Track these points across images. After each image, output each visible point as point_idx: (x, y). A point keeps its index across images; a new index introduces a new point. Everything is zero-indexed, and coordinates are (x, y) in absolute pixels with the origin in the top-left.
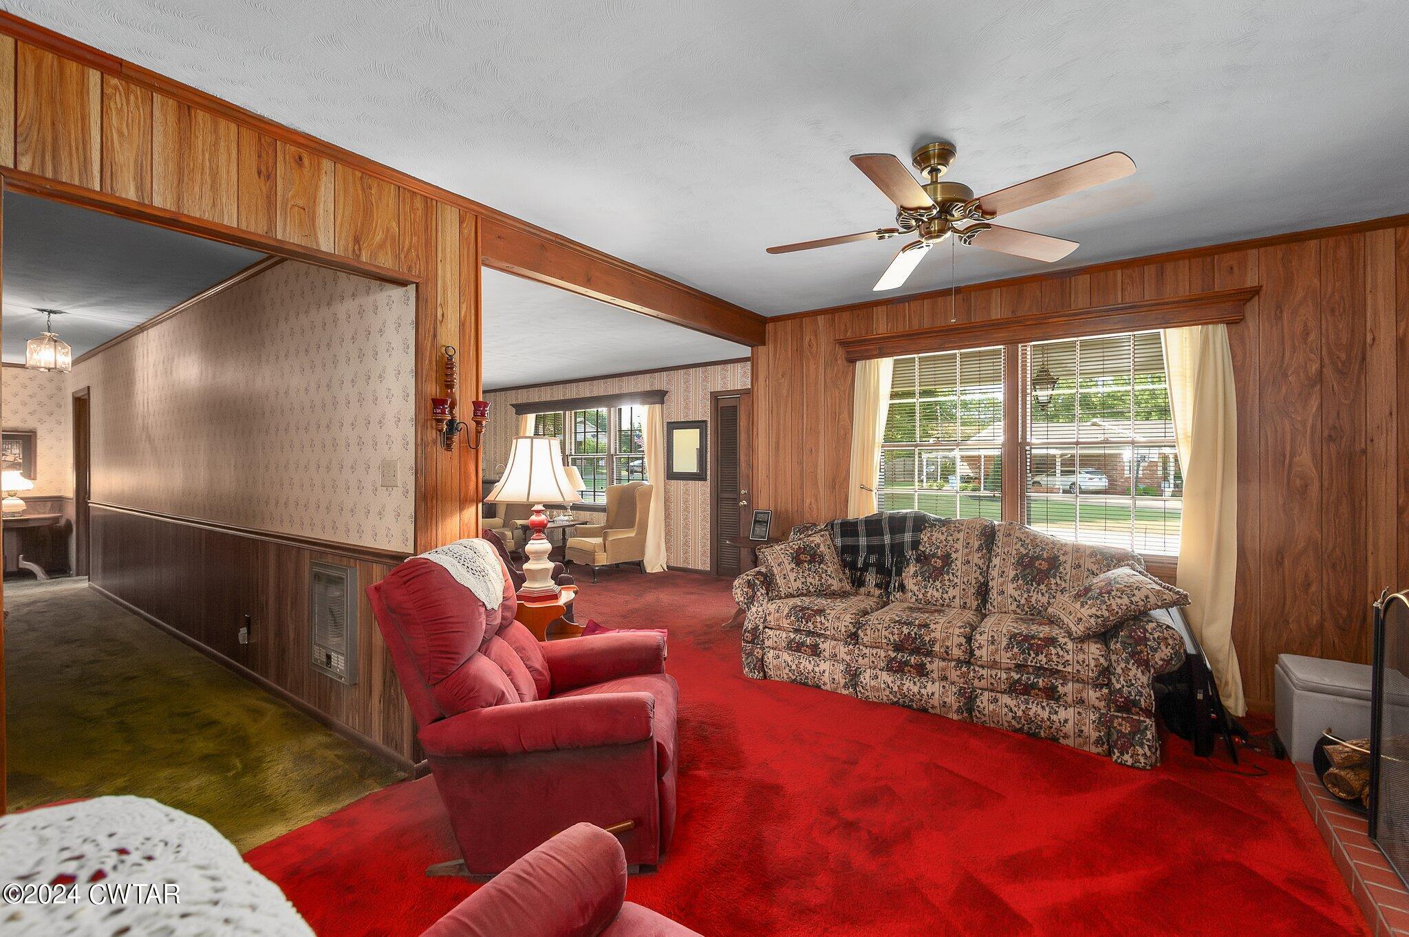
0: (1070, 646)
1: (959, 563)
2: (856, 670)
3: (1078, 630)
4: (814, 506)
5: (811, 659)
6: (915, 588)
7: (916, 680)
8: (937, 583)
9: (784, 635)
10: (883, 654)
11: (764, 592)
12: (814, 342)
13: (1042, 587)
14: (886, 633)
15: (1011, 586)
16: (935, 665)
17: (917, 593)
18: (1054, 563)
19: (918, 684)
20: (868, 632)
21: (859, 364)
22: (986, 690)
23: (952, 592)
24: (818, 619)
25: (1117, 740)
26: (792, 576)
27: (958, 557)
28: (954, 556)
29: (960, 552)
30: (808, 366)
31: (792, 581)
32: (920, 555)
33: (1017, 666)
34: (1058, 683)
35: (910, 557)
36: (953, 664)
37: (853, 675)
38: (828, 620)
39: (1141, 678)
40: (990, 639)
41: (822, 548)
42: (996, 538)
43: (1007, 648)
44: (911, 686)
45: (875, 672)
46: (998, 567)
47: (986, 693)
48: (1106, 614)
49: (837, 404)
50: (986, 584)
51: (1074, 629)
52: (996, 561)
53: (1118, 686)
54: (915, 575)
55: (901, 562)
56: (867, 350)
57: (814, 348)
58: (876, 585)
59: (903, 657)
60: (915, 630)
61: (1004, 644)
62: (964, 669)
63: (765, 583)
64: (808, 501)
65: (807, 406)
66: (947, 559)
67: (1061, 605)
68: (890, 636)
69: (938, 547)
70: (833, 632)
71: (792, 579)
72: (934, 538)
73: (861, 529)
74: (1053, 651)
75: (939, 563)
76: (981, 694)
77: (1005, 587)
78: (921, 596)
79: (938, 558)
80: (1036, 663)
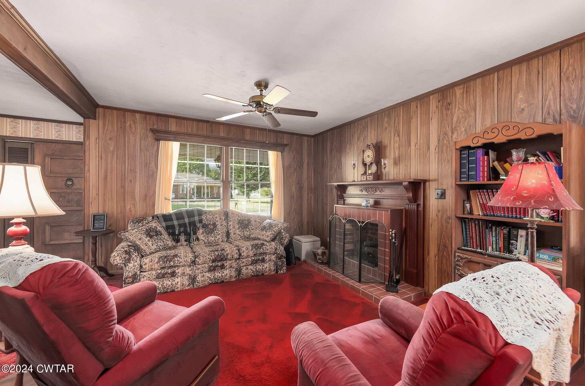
0: (268, 244)
1: (219, 226)
2: (194, 276)
3: (268, 239)
4: (133, 209)
5: (170, 279)
6: (203, 238)
7: (220, 271)
8: (212, 234)
9: (154, 272)
10: (207, 265)
11: (136, 254)
12: (133, 126)
13: (247, 229)
14: (209, 257)
15: (238, 231)
16: (228, 263)
17: (204, 240)
18: (249, 221)
19: (221, 273)
20: (201, 258)
21: (162, 143)
22: (244, 266)
23: (218, 237)
24: (176, 259)
25: (279, 267)
26: (150, 243)
27: (218, 223)
28: (217, 223)
29: (219, 221)
30: (129, 138)
31: (151, 246)
32: (204, 225)
33: (255, 255)
34: (264, 256)
35: (199, 226)
36: (234, 260)
37: (193, 279)
38: (181, 258)
39: (282, 248)
40: (246, 248)
41: (158, 228)
42: (229, 215)
43: (252, 249)
44: (218, 274)
45: (203, 274)
46: (232, 225)
47: (244, 267)
48: (274, 233)
49: (148, 159)
50: (228, 232)
51: (267, 239)
52: (230, 223)
53: (279, 252)
54: (203, 233)
55: (195, 229)
56: (167, 137)
57: (133, 129)
58: (185, 241)
59: (215, 264)
60: (220, 252)
61: (250, 249)
62: (238, 261)
63: (135, 250)
64: (129, 207)
65: (128, 158)
66: (215, 225)
67: (257, 234)
68: (211, 257)
69: (210, 221)
70: (184, 263)
71: (151, 245)
72: (208, 217)
73: (174, 217)
74: (264, 247)
75: (212, 227)
76: (243, 268)
77: (236, 232)
78: (206, 241)
79: (211, 225)
80: (260, 252)
